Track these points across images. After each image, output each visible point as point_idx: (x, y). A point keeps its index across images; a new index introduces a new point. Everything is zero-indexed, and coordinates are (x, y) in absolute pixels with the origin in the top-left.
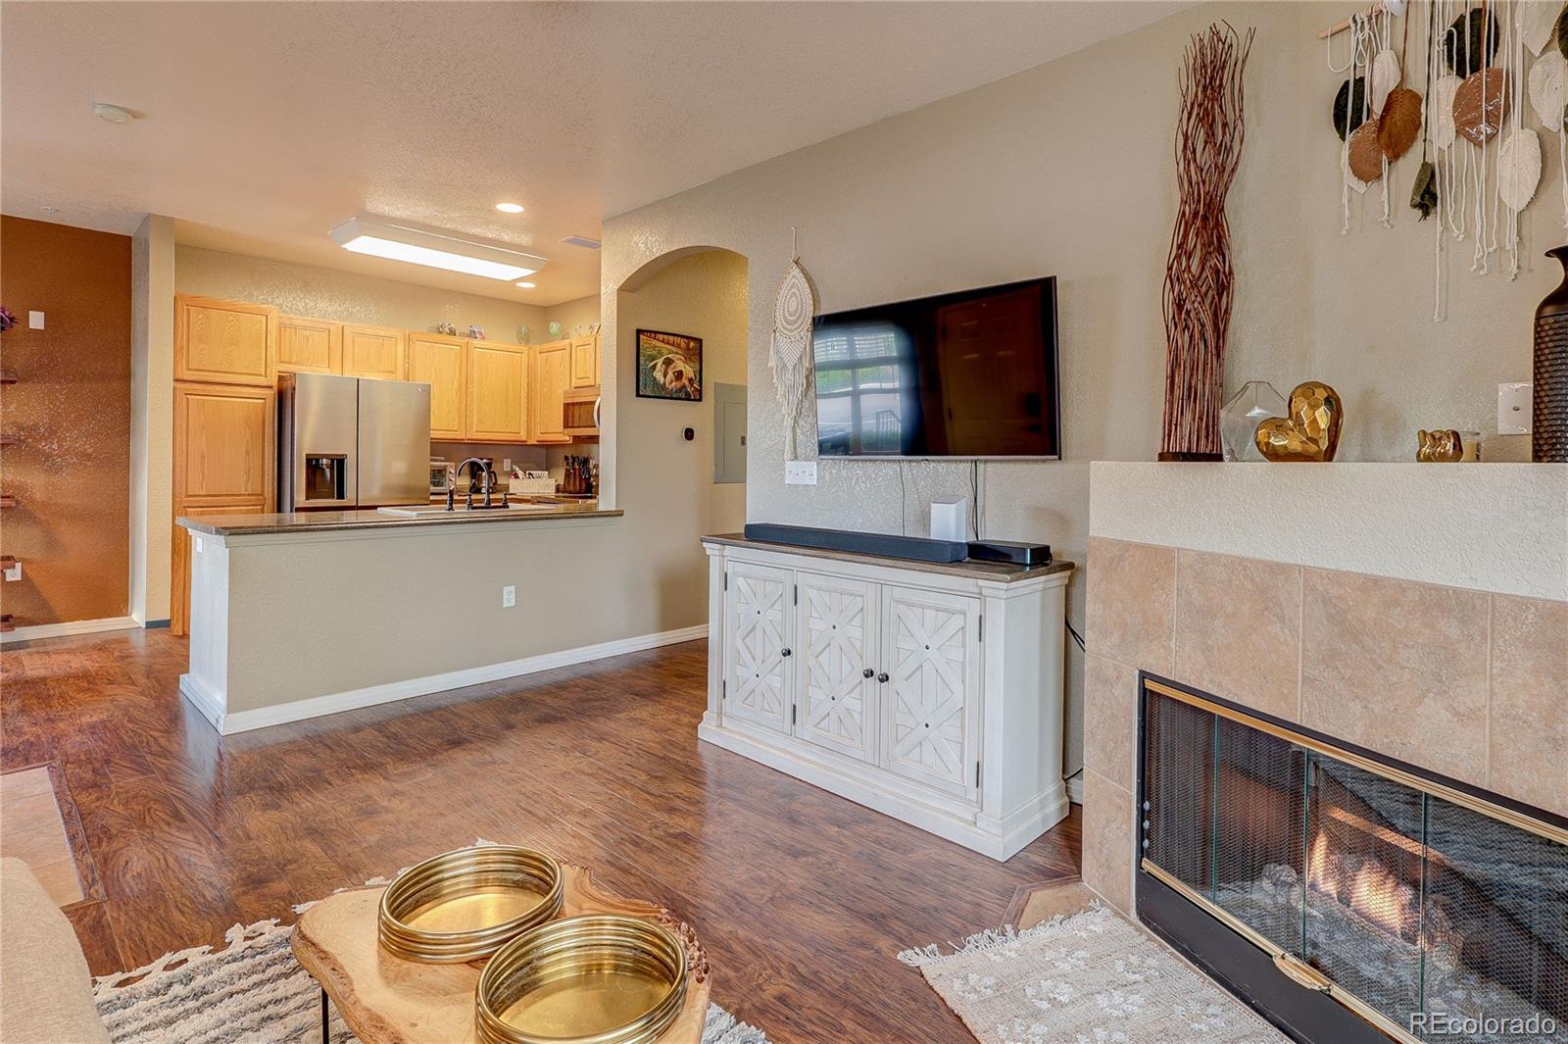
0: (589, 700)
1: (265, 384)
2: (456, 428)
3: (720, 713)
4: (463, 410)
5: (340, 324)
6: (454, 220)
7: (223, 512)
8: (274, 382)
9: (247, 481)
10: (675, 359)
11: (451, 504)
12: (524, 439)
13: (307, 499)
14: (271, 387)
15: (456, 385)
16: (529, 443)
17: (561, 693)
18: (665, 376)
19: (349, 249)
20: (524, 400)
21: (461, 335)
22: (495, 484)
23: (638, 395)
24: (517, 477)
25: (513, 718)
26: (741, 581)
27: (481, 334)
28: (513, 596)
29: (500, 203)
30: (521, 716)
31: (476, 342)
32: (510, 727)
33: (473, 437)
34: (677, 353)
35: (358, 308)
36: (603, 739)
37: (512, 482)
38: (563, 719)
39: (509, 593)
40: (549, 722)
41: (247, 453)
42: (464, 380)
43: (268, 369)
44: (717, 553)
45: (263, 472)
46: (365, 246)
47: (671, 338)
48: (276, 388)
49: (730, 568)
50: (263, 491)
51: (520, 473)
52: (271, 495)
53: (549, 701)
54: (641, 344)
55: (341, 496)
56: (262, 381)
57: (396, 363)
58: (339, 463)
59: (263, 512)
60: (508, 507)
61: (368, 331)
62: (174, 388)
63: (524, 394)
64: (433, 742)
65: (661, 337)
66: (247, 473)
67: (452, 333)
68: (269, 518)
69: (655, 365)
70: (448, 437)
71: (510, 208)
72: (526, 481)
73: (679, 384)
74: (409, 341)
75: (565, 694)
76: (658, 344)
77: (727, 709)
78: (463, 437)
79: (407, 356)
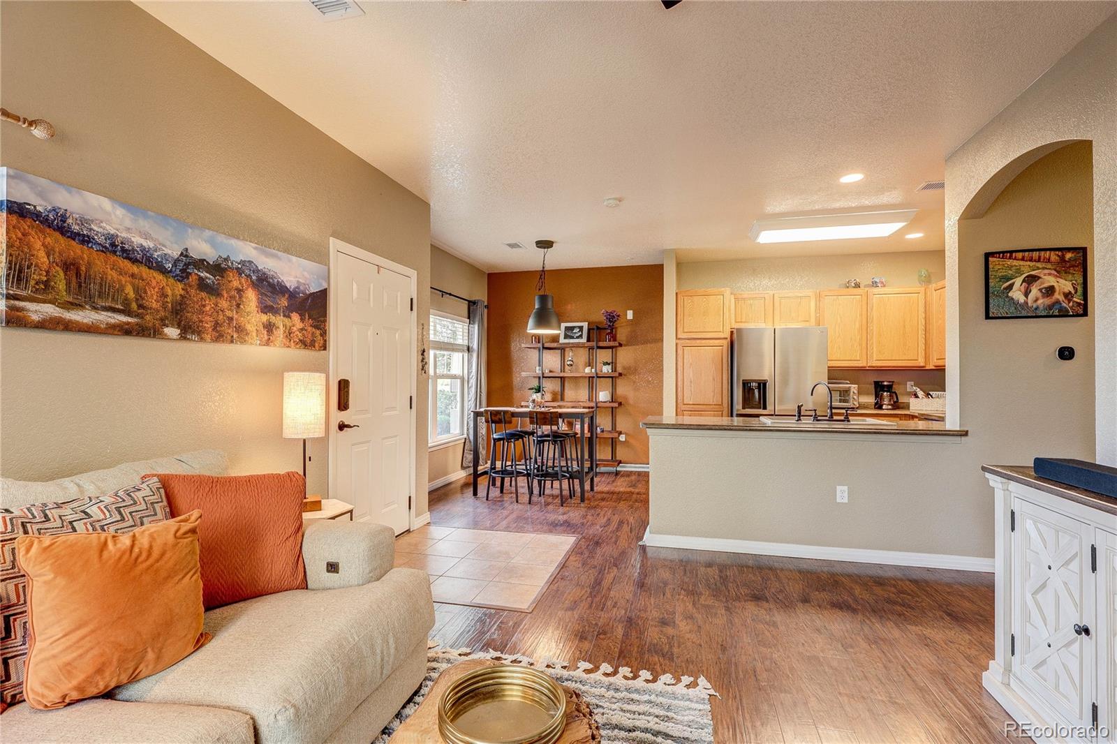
0: (895, 603)
1: (722, 336)
2: (858, 359)
3: (1008, 670)
4: (864, 345)
5: (771, 293)
6: (817, 201)
7: (701, 415)
8: (728, 335)
9: (714, 397)
10: (1042, 276)
11: (799, 416)
12: (922, 364)
13: (744, 408)
14: (727, 338)
15: (857, 325)
16: (927, 368)
17: (874, 588)
18: (1026, 294)
19: (761, 242)
20: (921, 333)
21: (865, 286)
22: (897, 402)
23: (988, 317)
24: (916, 396)
25: (816, 595)
26: (1029, 525)
27: (882, 283)
28: (846, 494)
29: (841, 176)
30: (824, 595)
31: (876, 290)
32: (805, 600)
33: (874, 365)
34: (1044, 268)
35: (787, 280)
36: (876, 642)
37: (912, 401)
38: (854, 611)
39: (842, 492)
40: (841, 608)
41: (714, 379)
42: (864, 321)
43: (725, 328)
44: (1000, 486)
45: (722, 390)
46: (769, 237)
47: (1035, 255)
48: (729, 339)
49: (1017, 506)
50: (722, 403)
51: (920, 393)
52: (726, 405)
53: (857, 591)
54: (991, 266)
55: (765, 408)
56: (722, 335)
57: (810, 314)
58: (762, 385)
59: (722, 416)
60: (849, 421)
61: (790, 295)
62: (677, 344)
63: (921, 327)
64: (744, 591)
65: (1020, 255)
66: (714, 391)
67: (857, 286)
68: (725, 421)
69: (1012, 285)
70: (852, 365)
71: (852, 178)
72: (926, 400)
73: (1048, 301)
74: (819, 297)
75: (878, 590)
76: (1015, 263)
77: (1016, 667)
78: (865, 365)
79: (818, 308)
